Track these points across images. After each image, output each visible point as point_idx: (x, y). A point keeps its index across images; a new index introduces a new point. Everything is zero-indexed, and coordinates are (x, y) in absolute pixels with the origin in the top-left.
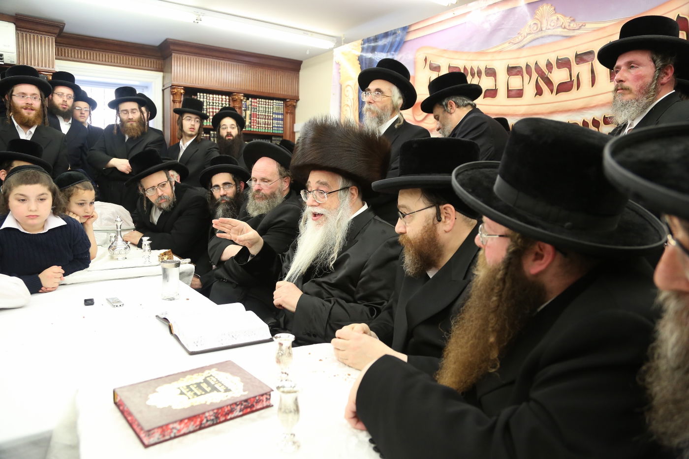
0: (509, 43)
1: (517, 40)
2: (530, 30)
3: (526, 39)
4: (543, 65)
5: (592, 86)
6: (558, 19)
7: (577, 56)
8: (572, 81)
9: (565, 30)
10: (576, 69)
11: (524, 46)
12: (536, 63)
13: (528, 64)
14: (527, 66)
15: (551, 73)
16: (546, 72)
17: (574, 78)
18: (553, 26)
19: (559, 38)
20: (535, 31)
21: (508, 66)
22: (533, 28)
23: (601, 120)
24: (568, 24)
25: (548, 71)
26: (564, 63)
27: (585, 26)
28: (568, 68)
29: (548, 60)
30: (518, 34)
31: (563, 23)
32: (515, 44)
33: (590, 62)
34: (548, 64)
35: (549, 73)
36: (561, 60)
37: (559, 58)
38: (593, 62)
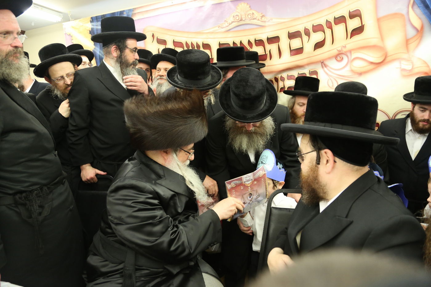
0: (218, 27)
1: (224, 26)
2: (234, 20)
3: (231, 25)
4: (246, 43)
5: (280, 58)
6: (253, 13)
7: (268, 39)
8: (266, 55)
9: (259, 21)
10: (268, 47)
11: (230, 30)
12: (241, 42)
13: (235, 42)
15: (252, 49)
17: (268, 53)
18: (250, 18)
19: (255, 27)
20: (238, 20)
21: (220, 42)
22: (236, 18)
24: (261, 17)
25: (249, 47)
26: (259, 43)
27: (272, 20)
28: (263, 46)
29: (249, 40)
30: (225, 21)
31: (257, 17)
32: (223, 28)
33: (277, 43)
34: (250, 43)
35: (251, 49)
36: (257, 40)
37: (256, 39)
38: (279, 43)
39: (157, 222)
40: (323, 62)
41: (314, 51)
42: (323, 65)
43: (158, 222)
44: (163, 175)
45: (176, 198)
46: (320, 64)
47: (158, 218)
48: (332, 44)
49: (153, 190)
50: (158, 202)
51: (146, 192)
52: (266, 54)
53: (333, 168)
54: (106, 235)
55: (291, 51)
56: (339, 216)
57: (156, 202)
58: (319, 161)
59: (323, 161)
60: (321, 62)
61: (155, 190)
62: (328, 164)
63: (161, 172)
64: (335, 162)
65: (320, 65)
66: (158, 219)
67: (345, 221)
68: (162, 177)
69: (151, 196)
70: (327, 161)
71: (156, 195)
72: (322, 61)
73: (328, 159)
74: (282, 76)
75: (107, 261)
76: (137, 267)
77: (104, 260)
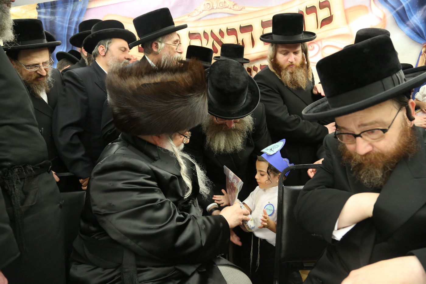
0: (188, 16)
1: (195, 14)
2: (205, 8)
3: (201, 14)
4: (217, 33)
5: (253, 47)
6: (225, 2)
7: (241, 28)
9: (231, 10)
10: (241, 36)
11: (200, 19)
12: (212, 31)
13: (205, 31)
14: (204, 32)
15: (223, 38)
16: (220, 37)
18: (222, 6)
19: (227, 15)
20: (209, 8)
21: (189, 32)
22: (207, 7)
23: (258, 67)
24: (233, 6)
25: (221, 37)
26: (232, 32)
27: (245, 8)
28: (235, 35)
29: (220, 29)
30: (195, 10)
31: (229, 5)
32: (193, 17)
33: (250, 32)
34: (221, 33)
35: (222, 38)
36: (230, 29)
37: (228, 28)
38: (252, 32)
44: (157, 157)
45: (176, 181)
47: (159, 200)
49: (150, 169)
50: (157, 185)
51: (142, 171)
52: (239, 43)
57: (154, 183)
63: (155, 154)
68: (157, 159)
74: (255, 66)
75: (97, 267)
76: (139, 269)
77: (93, 267)
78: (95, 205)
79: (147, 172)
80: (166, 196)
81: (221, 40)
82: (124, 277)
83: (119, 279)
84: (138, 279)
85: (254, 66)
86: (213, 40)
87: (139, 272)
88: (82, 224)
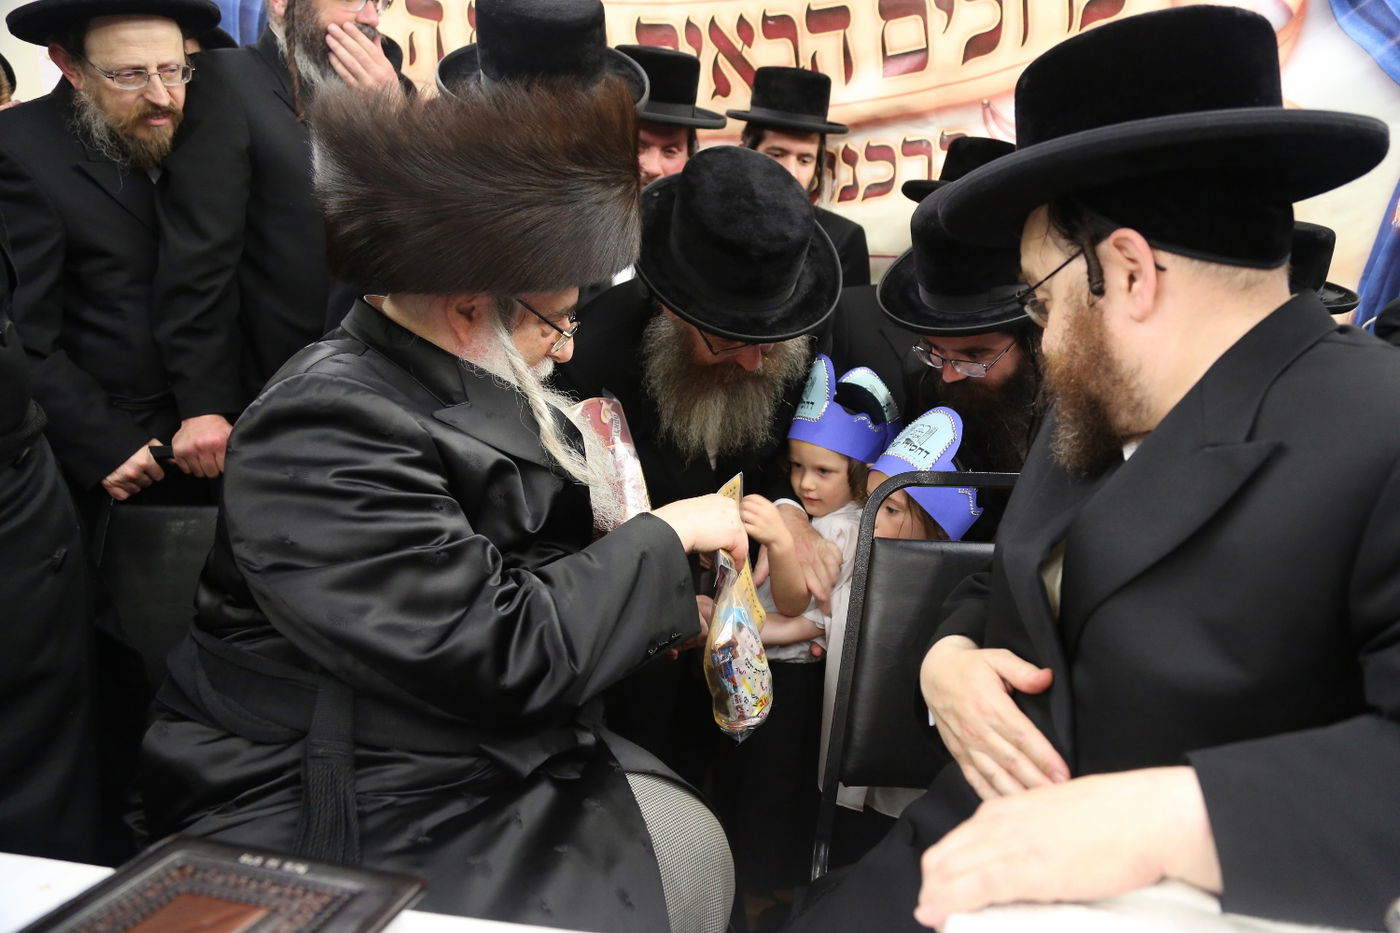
4: (729, 28)
5: (848, 81)
7: (811, 15)
10: (809, 42)
12: (713, 21)
13: (692, 20)
14: (689, 24)
15: (749, 46)
16: (738, 44)
21: (639, 20)
23: (897, 148)
25: (741, 42)
26: (779, 26)
28: (790, 39)
29: (741, 16)
33: (842, 32)
34: (743, 26)
35: (746, 47)
36: (773, 18)
37: (769, 14)
38: (847, 31)
39: (438, 553)
40: (988, 105)
41: (963, 63)
42: (989, 116)
43: (443, 554)
44: (457, 393)
45: (512, 477)
46: (980, 110)
47: (446, 536)
48: (1023, 44)
49: (424, 431)
50: (443, 485)
51: (392, 435)
53: (1158, 294)
54: (221, 637)
55: (886, 58)
56: (1212, 445)
57: (435, 479)
58: (1101, 279)
59: (1116, 278)
60: (982, 104)
61: (430, 433)
62: (1136, 286)
63: (451, 381)
64: (1160, 269)
65: (978, 113)
66: (446, 543)
67: (1248, 455)
68: (455, 398)
69: (416, 453)
70: (1132, 279)
71: (439, 457)
72: (986, 102)
73: (1132, 266)
74: (851, 147)
75: (232, 735)
76: (363, 752)
77: (217, 734)
78: (240, 540)
79: (412, 440)
80: (475, 525)
81: (744, 54)
82: (311, 773)
83: (296, 780)
84: (354, 784)
85: (846, 147)
86: (716, 50)
87: (360, 763)
88: (205, 597)
